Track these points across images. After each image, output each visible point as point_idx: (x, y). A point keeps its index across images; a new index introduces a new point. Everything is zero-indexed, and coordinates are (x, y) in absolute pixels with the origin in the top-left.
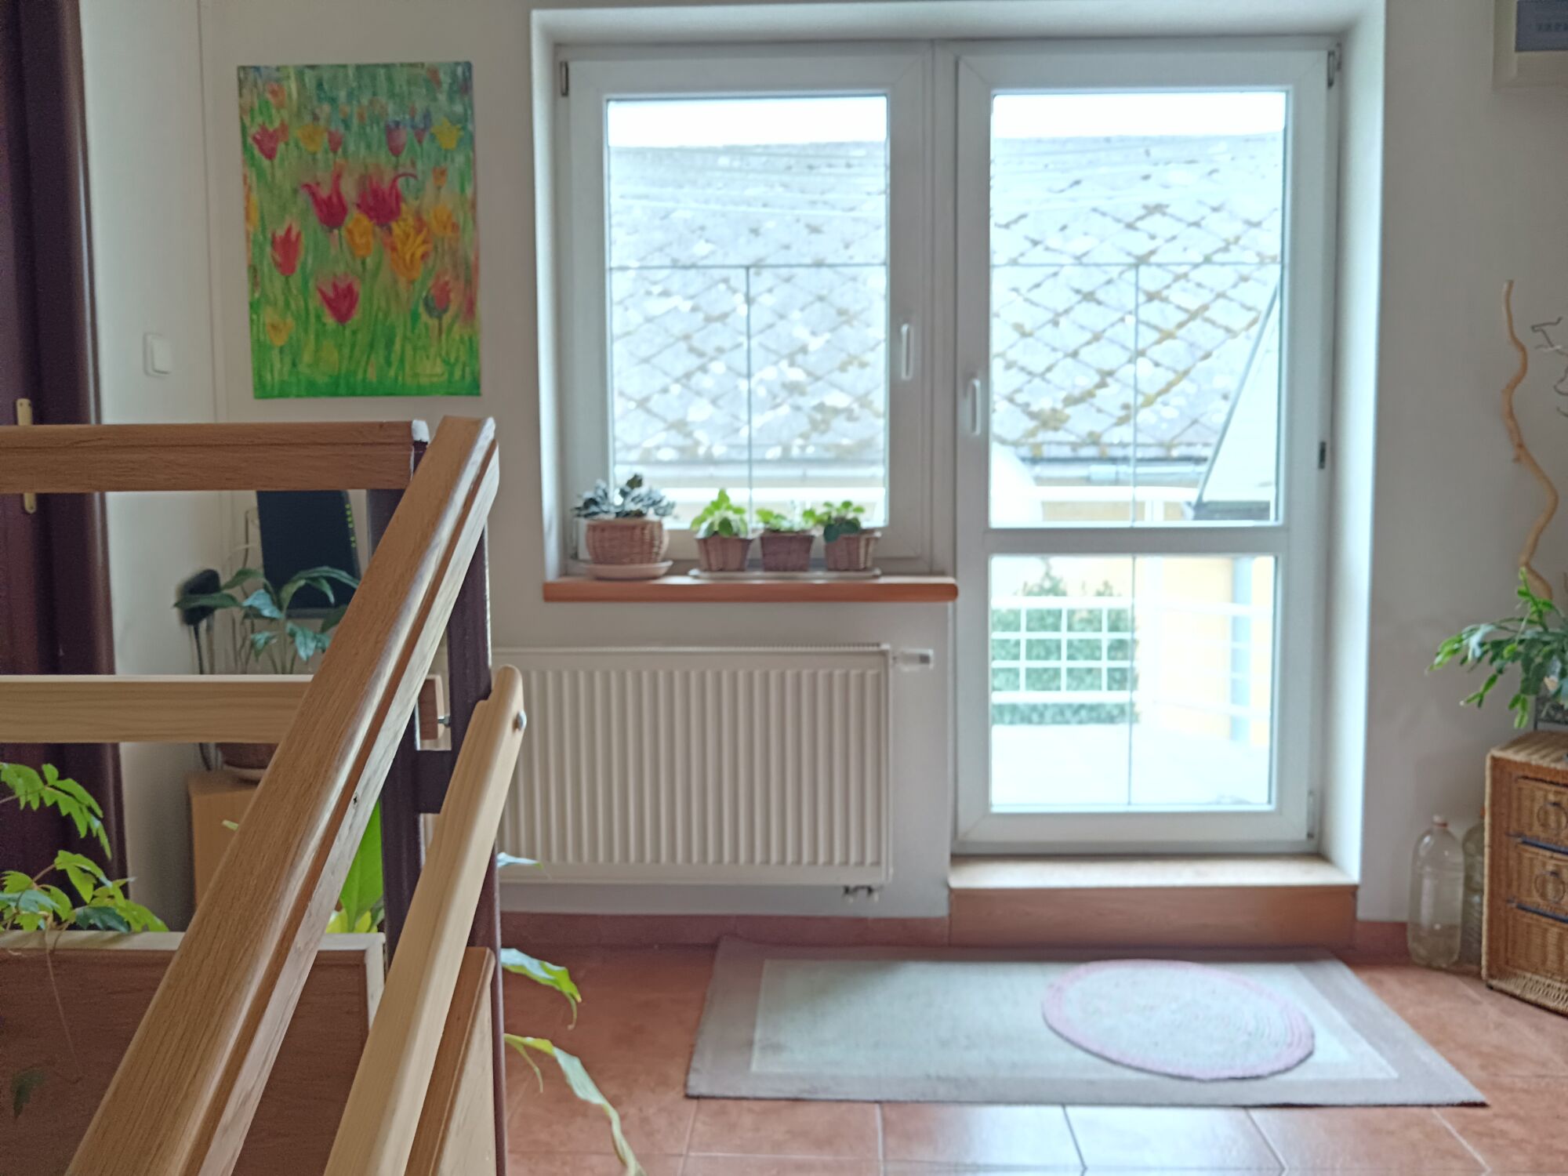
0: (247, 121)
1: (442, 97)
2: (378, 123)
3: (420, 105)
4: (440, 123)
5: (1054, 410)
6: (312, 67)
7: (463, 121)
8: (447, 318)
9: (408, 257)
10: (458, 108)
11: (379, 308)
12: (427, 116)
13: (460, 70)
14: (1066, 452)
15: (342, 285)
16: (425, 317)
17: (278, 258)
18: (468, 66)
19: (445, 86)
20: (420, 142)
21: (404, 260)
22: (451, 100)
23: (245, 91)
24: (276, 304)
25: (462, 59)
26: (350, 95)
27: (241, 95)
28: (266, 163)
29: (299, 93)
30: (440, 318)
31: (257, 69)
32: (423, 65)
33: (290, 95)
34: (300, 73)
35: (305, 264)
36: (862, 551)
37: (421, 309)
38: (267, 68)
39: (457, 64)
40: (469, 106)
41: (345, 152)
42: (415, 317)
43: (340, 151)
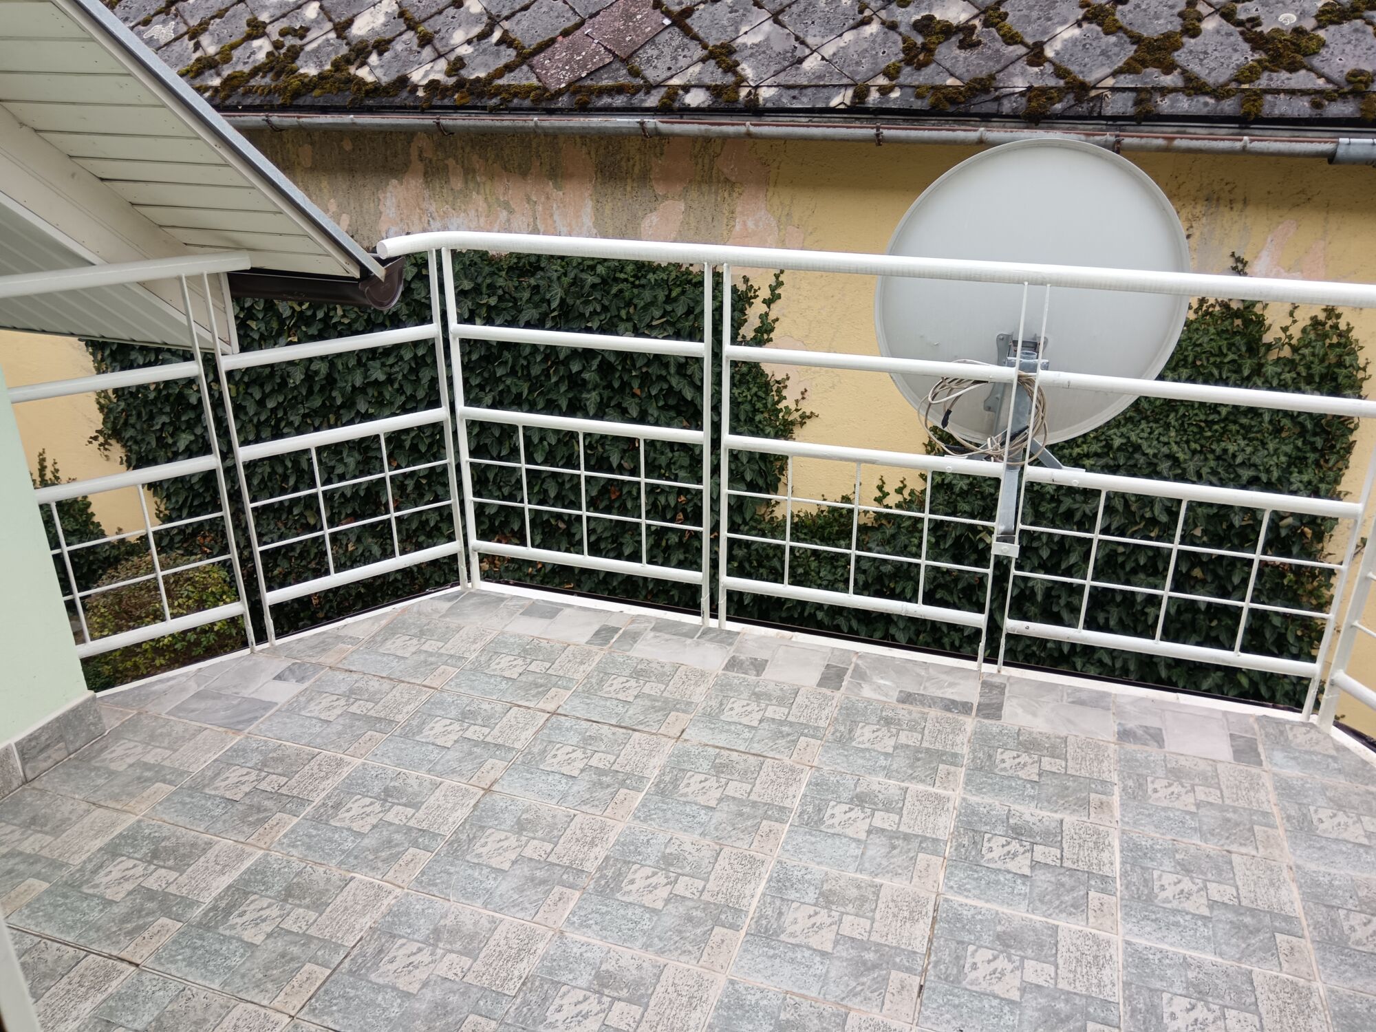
5: (1298, 31)
14: (1302, 107)
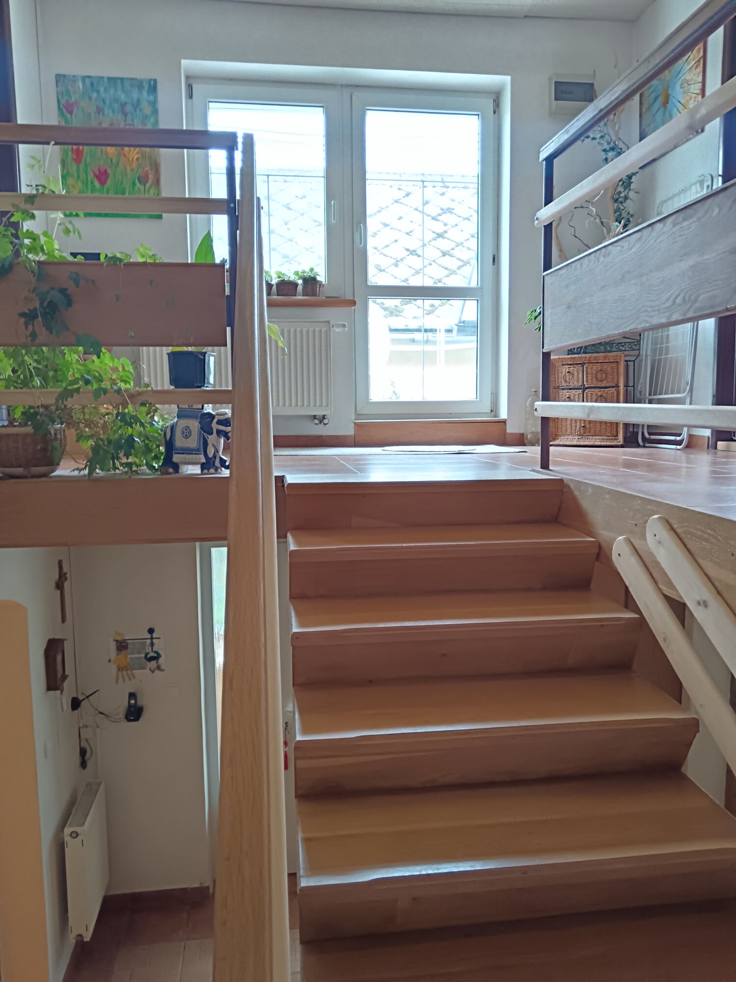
0: (60, 97)
1: (145, 93)
2: (117, 102)
3: (135, 95)
4: (144, 104)
6: (89, 77)
7: (154, 104)
8: (148, 185)
9: (131, 160)
10: (152, 98)
11: (118, 180)
12: (138, 101)
13: (152, 82)
15: (102, 170)
16: (138, 184)
17: (74, 157)
18: (155, 81)
19: (146, 89)
20: (135, 111)
21: (129, 160)
22: (148, 94)
23: (59, 85)
24: (73, 176)
25: (153, 77)
26: (105, 89)
27: (57, 85)
28: (69, 116)
29: (83, 86)
30: (145, 185)
31: (64, 76)
32: (136, 79)
33: (79, 88)
34: (84, 78)
35: (86, 160)
36: (318, 289)
37: (137, 181)
38: (69, 75)
39: (151, 80)
40: (156, 98)
41: (103, 114)
42: (134, 184)
43: (101, 113)
